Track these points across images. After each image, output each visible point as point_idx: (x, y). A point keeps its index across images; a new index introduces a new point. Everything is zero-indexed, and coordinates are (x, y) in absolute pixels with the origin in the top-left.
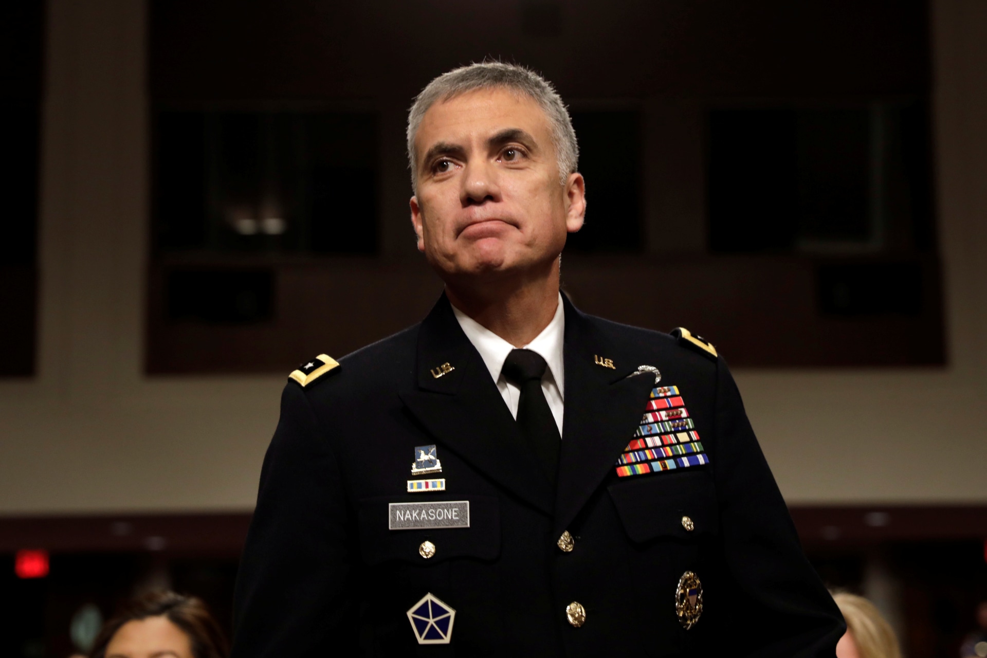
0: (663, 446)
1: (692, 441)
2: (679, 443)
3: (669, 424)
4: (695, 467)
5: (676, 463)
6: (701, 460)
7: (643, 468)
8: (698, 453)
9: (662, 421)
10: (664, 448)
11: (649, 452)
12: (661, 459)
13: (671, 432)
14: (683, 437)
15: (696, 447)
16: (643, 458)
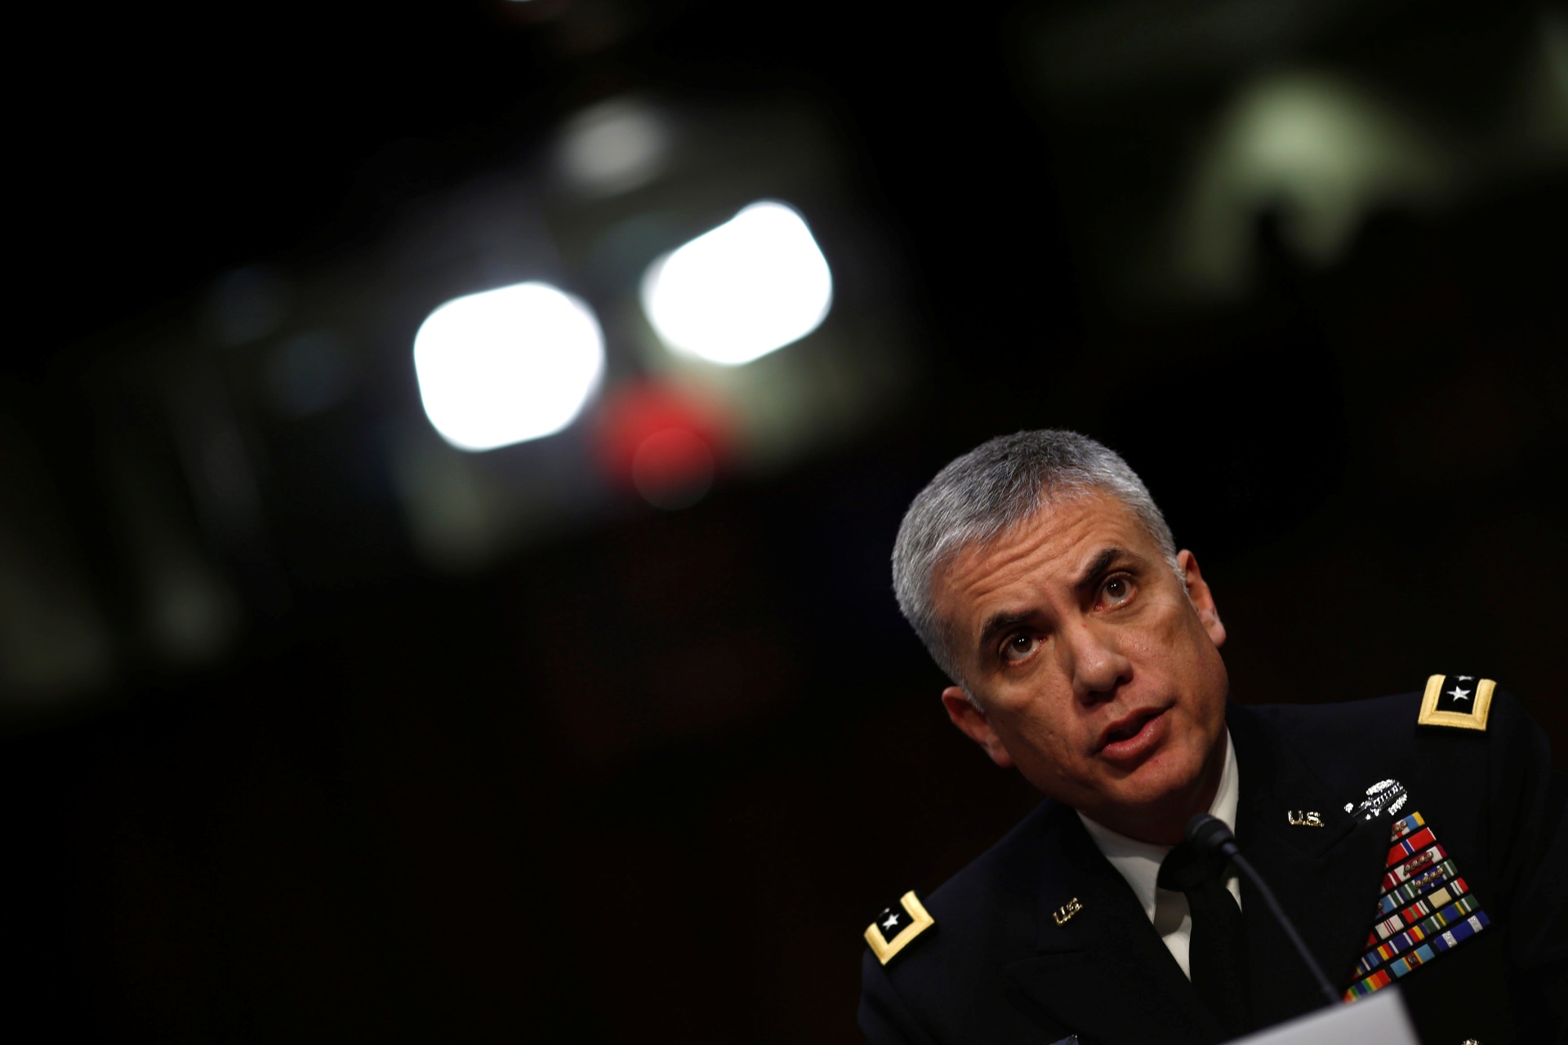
0: (1408, 927)
1: (1455, 898)
2: (1433, 911)
3: (1411, 886)
4: (1468, 940)
5: (1432, 947)
6: (1475, 923)
7: (1378, 980)
8: (1469, 915)
9: (1401, 884)
10: (1409, 931)
11: (1384, 948)
12: (1406, 951)
13: (1418, 898)
14: (1440, 897)
15: (1465, 905)
16: (1376, 962)
